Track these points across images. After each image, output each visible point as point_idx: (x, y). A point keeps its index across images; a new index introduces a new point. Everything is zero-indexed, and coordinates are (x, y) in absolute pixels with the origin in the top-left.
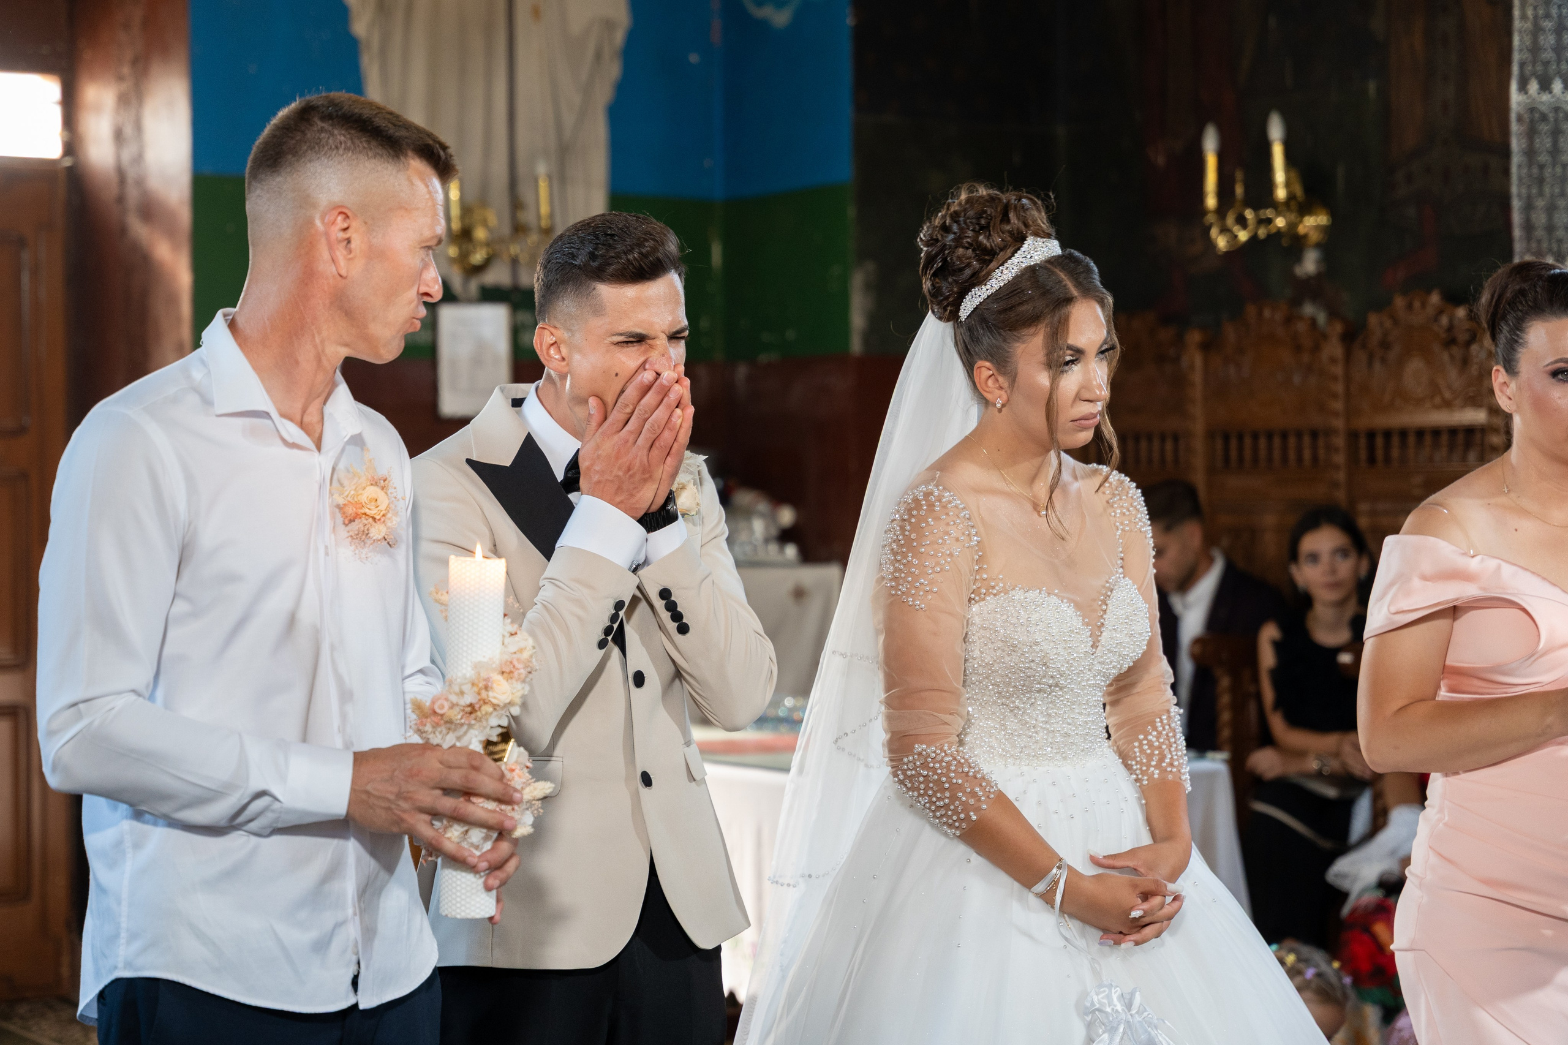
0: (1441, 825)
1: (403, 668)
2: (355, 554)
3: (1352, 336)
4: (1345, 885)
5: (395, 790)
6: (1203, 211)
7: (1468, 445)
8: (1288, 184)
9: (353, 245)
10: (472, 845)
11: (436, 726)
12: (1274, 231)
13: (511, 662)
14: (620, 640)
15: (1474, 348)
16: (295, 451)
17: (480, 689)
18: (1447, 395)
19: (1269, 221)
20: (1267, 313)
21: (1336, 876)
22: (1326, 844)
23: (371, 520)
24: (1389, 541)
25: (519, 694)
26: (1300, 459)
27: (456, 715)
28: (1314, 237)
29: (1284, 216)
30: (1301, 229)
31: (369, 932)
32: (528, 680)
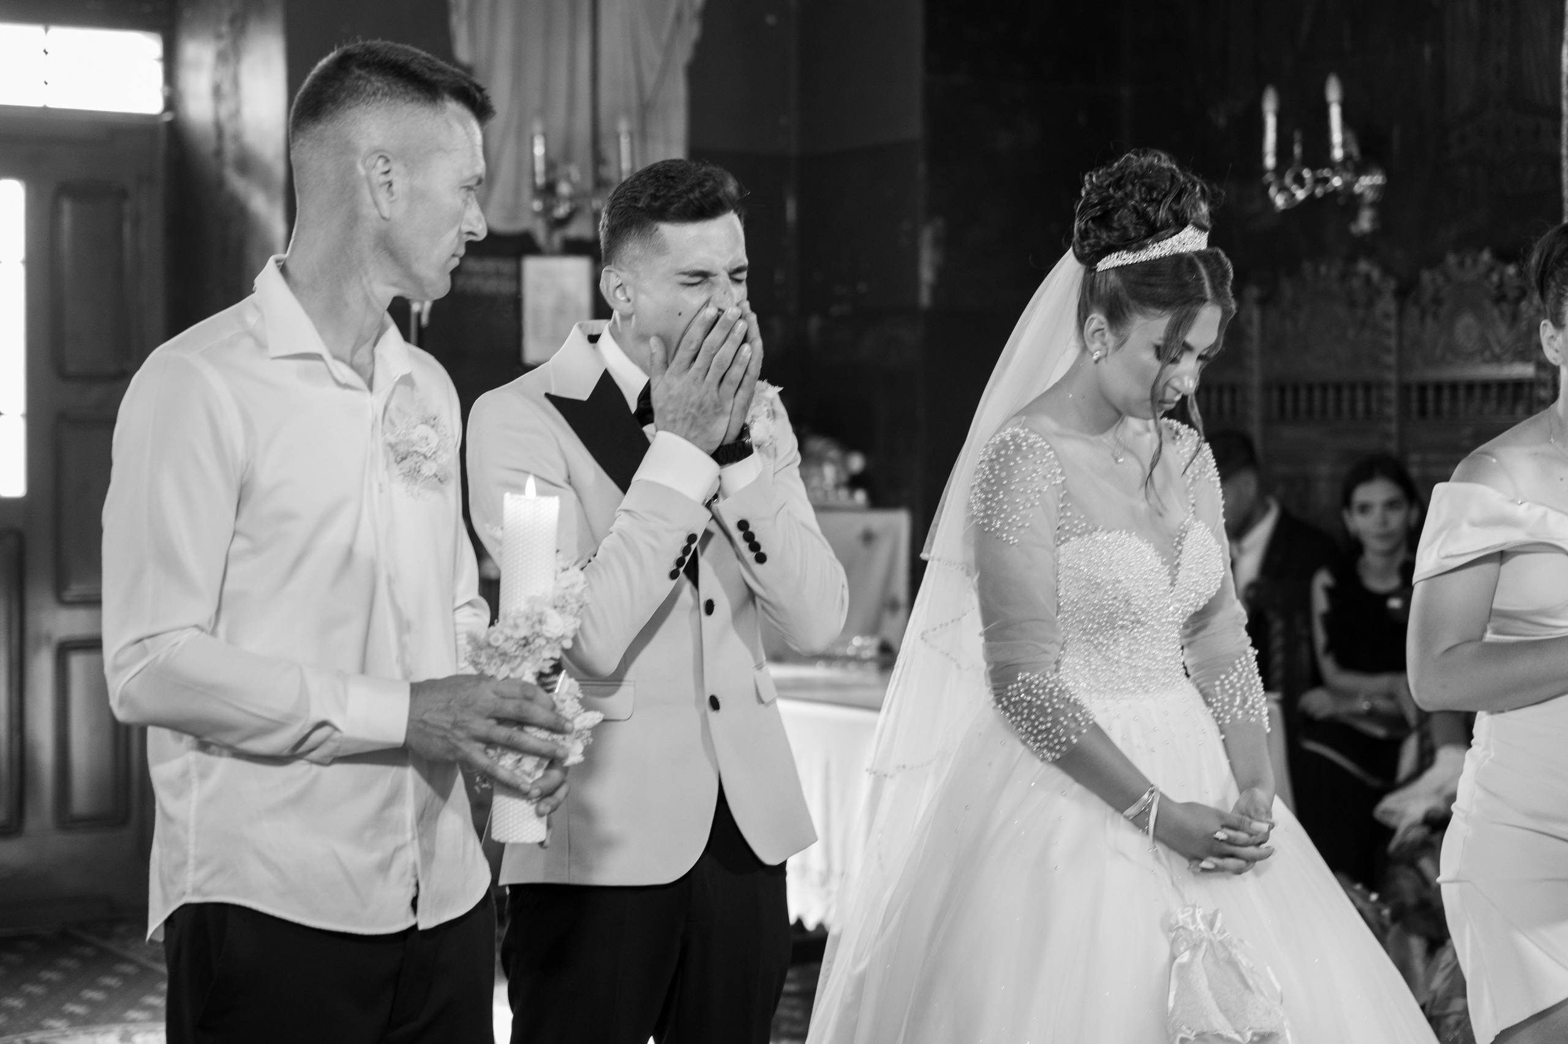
0: (1487, 761)
1: (454, 599)
2: (407, 491)
3: (1405, 292)
4: (1392, 821)
5: (451, 719)
6: (1261, 170)
7: (1516, 399)
8: (1344, 145)
9: (395, 188)
10: (524, 772)
11: (490, 658)
12: (1331, 190)
13: (564, 597)
14: (693, 572)
15: (1524, 305)
16: (348, 392)
17: (534, 623)
18: (1497, 350)
19: (1326, 180)
20: (1323, 269)
21: (1384, 812)
22: (1374, 782)
23: (422, 458)
24: (1439, 489)
25: (572, 627)
26: (1353, 411)
27: (510, 648)
28: (1370, 196)
29: (1341, 176)
30: (1358, 188)
31: (428, 856)
32: (579, 614)
